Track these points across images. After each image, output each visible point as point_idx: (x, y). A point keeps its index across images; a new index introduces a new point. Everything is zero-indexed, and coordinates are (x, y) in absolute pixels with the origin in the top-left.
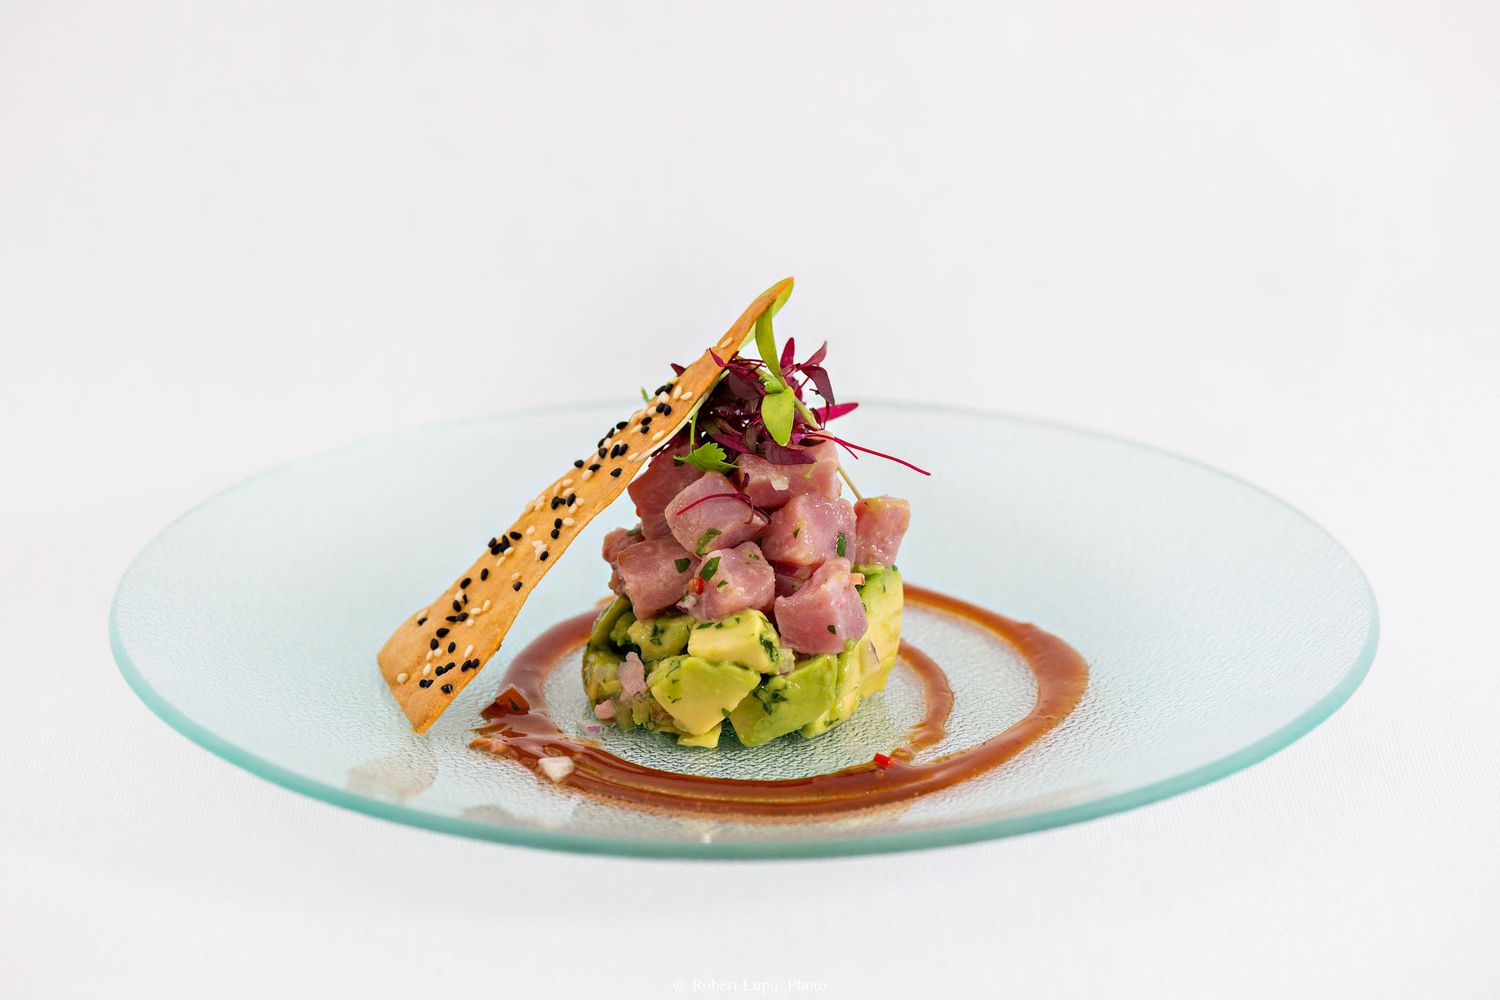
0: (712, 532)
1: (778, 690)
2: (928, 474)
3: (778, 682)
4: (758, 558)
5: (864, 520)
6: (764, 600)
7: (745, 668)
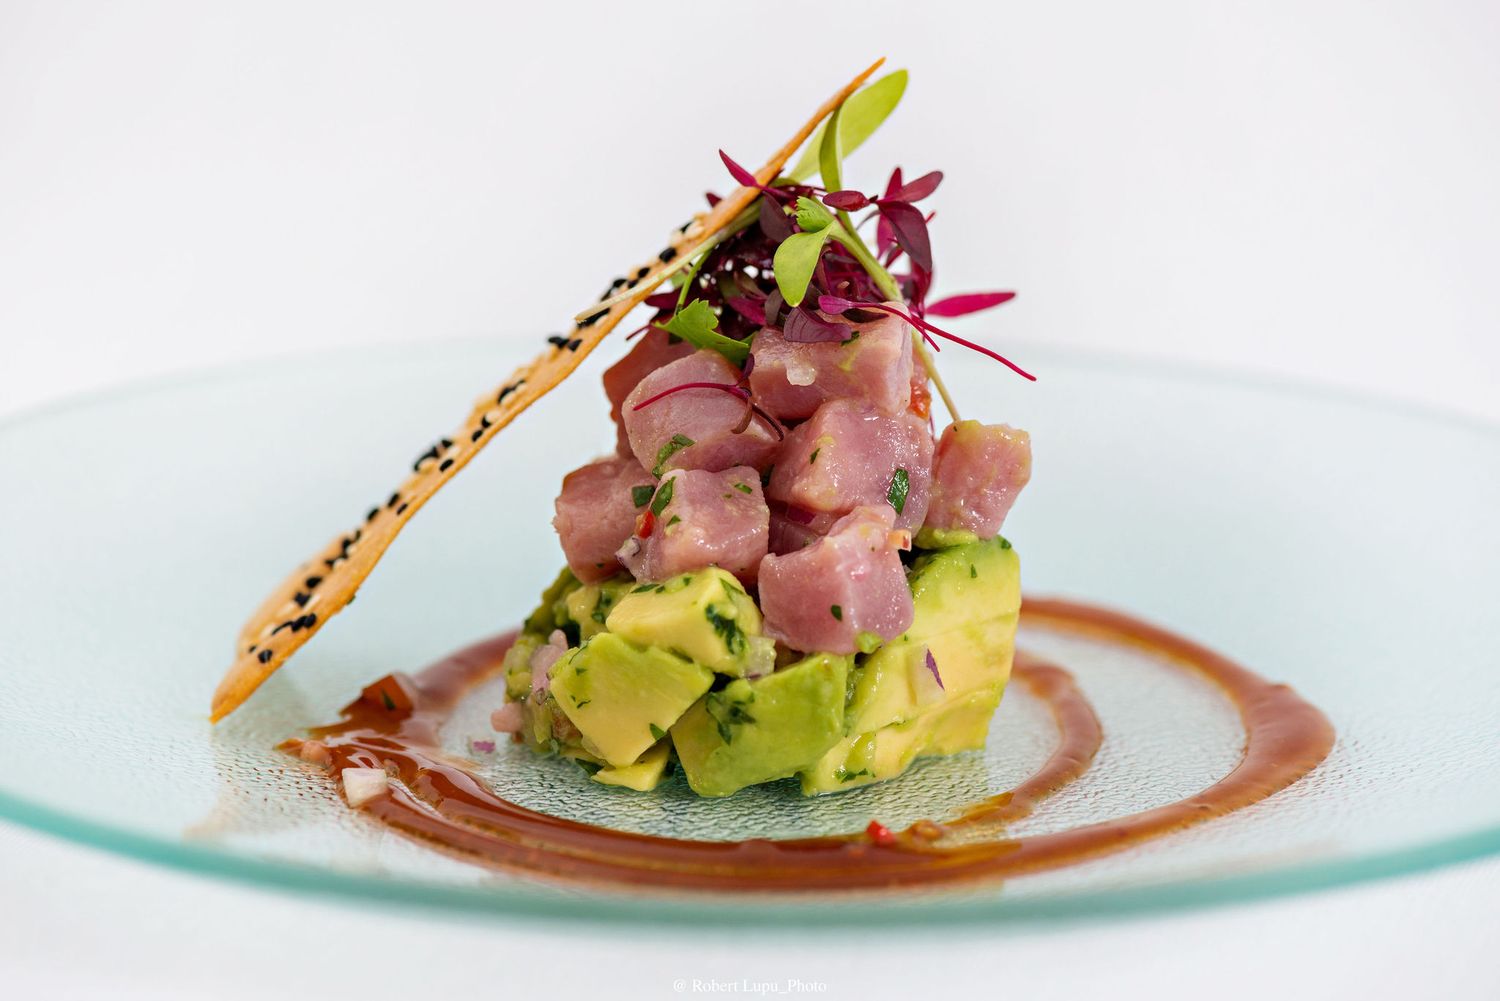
0: (678, 442)
1: (739, 703)
2: (1032, 378)
3: (740, 689)
4: (749, 491)
5: (949, 456)
6: (743, 557)
7: (688, 659)
